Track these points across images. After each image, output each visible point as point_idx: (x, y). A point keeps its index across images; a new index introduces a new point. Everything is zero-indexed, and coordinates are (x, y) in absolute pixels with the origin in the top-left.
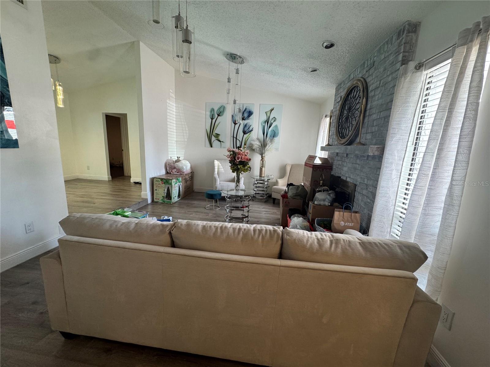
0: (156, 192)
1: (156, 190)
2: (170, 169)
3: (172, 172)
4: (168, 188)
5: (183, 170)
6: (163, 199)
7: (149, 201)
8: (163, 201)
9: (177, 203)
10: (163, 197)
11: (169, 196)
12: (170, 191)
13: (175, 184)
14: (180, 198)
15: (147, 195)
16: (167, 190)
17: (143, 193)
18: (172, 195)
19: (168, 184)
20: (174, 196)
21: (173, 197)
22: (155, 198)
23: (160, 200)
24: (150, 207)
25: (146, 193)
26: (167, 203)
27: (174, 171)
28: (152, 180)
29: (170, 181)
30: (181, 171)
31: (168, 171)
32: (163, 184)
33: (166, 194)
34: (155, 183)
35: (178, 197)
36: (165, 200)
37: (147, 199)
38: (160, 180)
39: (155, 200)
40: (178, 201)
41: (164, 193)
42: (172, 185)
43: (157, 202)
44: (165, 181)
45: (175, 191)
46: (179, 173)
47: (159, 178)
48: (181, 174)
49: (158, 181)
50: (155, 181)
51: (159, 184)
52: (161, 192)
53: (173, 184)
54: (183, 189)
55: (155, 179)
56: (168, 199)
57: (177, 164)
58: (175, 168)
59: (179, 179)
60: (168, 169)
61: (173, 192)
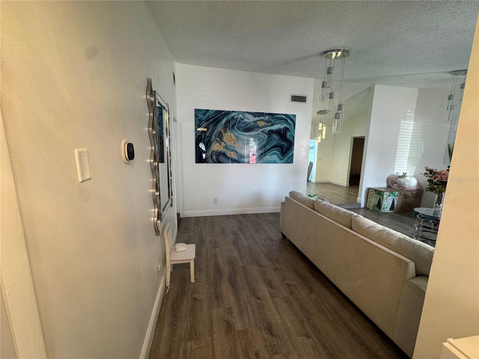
0: (369, 200)
1: (370, 198)
2: (391, 183)
3: (393, 186)
4: (380, 198)
5: (404, 186)
6: (374, 207)
7: (362, 206)
8: (373, 209)
9: (388, 215)
10: (374, 205)
11: (379, 205)
12: (381, 201)
13: (387, 196)
14: (393, 211)
15: (360, 200)
16: (379, 200)
17: (358, 198)
18: (382, 205)
19: (380, 196)
20: (385, 207)
21: (383, 207)
22: (367, 204)
23: (371, 207)
24: (362, 210)
25: (361, 199)
26: (376, 211)
27: (395, 185)
28: (369, 190)
29: (382, 193)
30: (402, 187)
31: (389, 185)
32: (376, 194)
33: (377, 204)
34: (369, 193)
35: (390, 209)
36: (376, 208)
37: (361, 204)
38: (374, 191)
39: (367, 206)
40: (391, 213)
41: (375, 202)
42: (383, 197)
43: (368, 209)
44: (378, 192)
45: (386, 203)
46: (400, 188)
47: (374, 189)
48: (402, 190)
49: (372, 191)
50: (370, 191)
51: (373, 194)
52: (374, 201)
53: (385, 196)
54: (400, 204)
55: (370, 189)
56: (378, 208)
57: (399, 180)
58: (396, 183)
59: (394, 193)
60: (389, 183)
61: (384, 203)
